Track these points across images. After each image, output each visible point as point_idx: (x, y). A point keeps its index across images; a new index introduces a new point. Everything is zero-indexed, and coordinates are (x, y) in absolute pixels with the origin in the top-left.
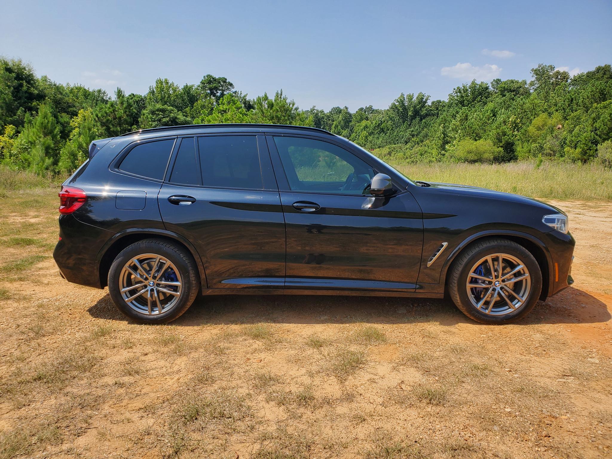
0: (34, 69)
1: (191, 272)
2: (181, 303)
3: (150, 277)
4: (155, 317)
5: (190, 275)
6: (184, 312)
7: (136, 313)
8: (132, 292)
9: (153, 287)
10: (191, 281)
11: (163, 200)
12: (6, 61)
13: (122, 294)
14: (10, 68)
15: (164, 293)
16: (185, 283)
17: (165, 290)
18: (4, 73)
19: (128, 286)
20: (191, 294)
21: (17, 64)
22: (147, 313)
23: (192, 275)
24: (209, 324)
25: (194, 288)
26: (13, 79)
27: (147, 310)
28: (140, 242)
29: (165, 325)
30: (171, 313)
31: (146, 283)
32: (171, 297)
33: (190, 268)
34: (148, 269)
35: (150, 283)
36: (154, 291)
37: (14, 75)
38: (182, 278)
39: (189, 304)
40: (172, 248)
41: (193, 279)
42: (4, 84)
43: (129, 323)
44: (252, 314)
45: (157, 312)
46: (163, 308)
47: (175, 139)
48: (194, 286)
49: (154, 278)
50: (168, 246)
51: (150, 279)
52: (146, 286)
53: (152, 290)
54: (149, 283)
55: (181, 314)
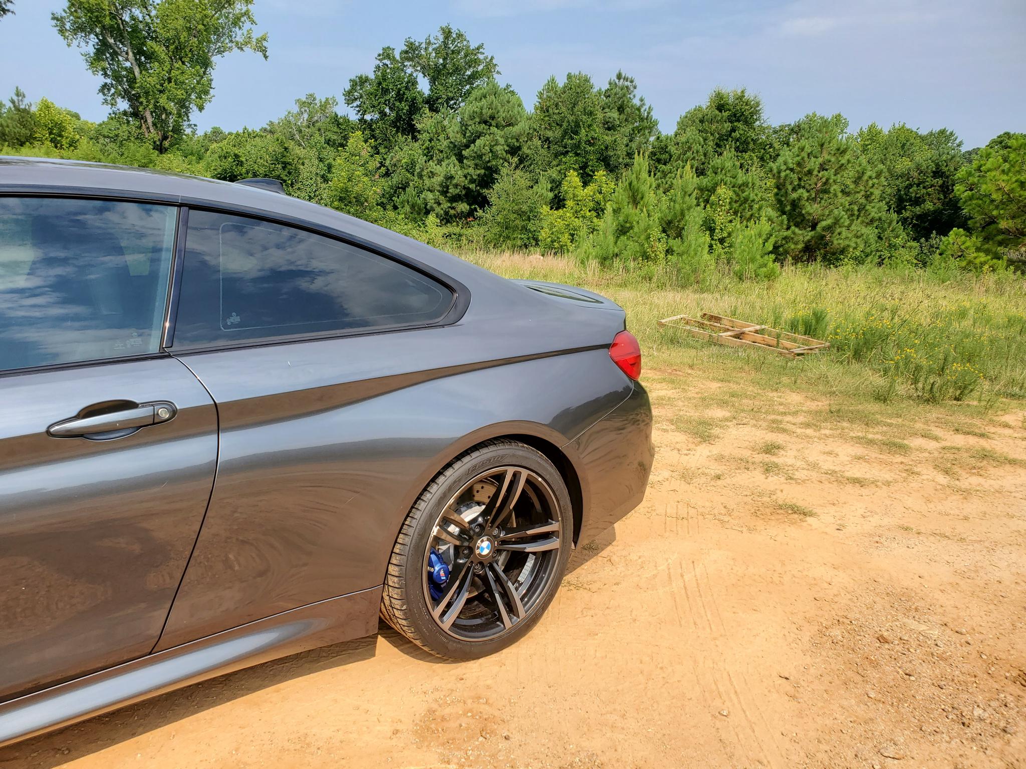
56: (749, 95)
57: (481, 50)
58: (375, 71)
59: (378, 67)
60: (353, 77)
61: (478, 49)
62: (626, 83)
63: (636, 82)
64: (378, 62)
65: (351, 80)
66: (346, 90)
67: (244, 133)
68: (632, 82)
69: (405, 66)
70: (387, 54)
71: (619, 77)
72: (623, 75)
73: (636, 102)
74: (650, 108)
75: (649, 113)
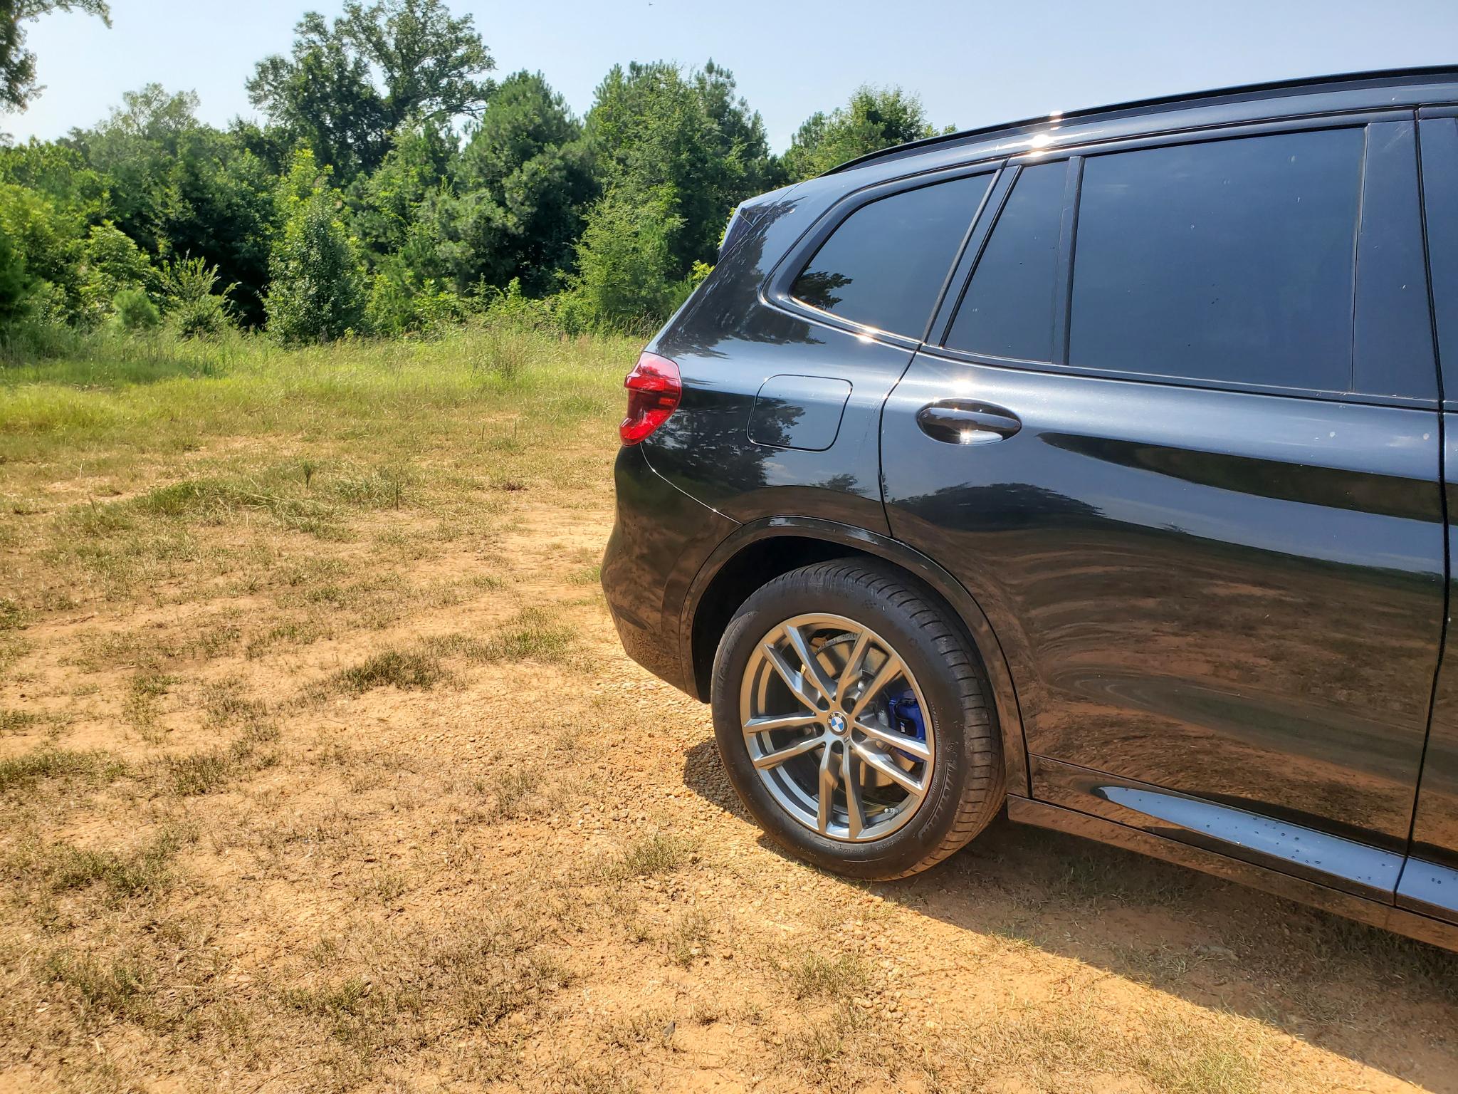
0: (923, 109)
1: (971, 718)
2: (926, 827)
3: (834, 699)
4: (836, 846)
5: (967, 730)
6: (932, 863)
7: (779, 812)
8: (783, 738)
9: (840, 738)
10: (967, 754)
11: (900, 415)
12: (870, 95)
13: (746, 735)
14: (876, 112)
15: (872, 771)
16: (946, 756)
17: (877, 761)
18: (864, 123)
19: (773, 711)
20: (961, 802)
21: (891, 100)
22: (811, 821)
23: (976, 732)
24: (1020, 943)
25: (976, 784)
26: (879, 136)
27: (813, 813)
28: (811, 569)
29: (863, 886)
30: (887, 851)
31: (821, 716)
32: (896, 794)
33: (968, 703)
34: (830, 669)
35: (835, 723)
36: (842, 751)
37: (881, 126)
38: (937, 733)
39: (954, 841)
40: (910, 608)
41: (977, 745)
42: (860, 147)
43: (761, 841)
44: (1227, 945)
45: (843, 833)
46: (868, 823)
47: (994, 171)
48: (976, 774)
49: (848, 704)
50: (897, 599)
51: (835, 706)
52: (820, 729)
53: (837, 747)
54: (830, 721)
55: (920, 868)
56: (905, 100)
57: (469, 24)
58: (294, 52)
59: (299, 46)
60: (262, 60)
61: (465, 22)
62: (721, 80)
63: (735, 78)
64: (298, 37)
65: (258, 65)
66: (252, 80)
67: (32, 146)
68: (728, 77)
69: (343, 45)
70: (314, 24)
71: (710, 68)
72: (716, 67)
73: (734, 105)
74: (756, 115)
75: (754, 124)
